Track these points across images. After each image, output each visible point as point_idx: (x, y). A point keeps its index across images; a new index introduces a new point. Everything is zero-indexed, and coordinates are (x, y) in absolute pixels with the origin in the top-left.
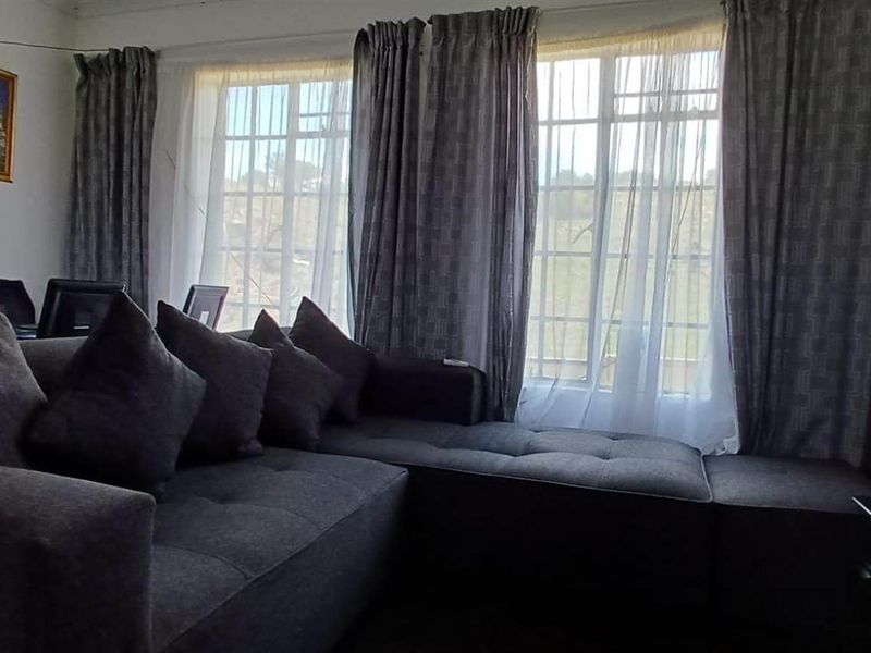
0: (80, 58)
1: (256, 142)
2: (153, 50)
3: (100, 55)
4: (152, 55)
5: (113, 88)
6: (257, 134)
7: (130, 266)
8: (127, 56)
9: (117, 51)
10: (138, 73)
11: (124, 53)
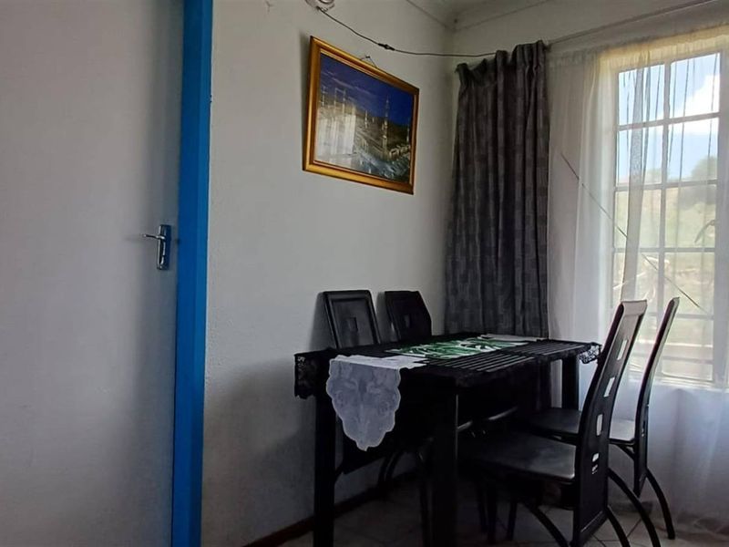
0: (463, 69)
1: (670, 126)
2: (547, 44)
3: (484, 61)
4: (546, 49)
5: (501, 89)
6: (671, 117)
7: (523, 274)
8: (518, 54)
9: (504, 54)
10: (530, 70)
11: (515, 53)
